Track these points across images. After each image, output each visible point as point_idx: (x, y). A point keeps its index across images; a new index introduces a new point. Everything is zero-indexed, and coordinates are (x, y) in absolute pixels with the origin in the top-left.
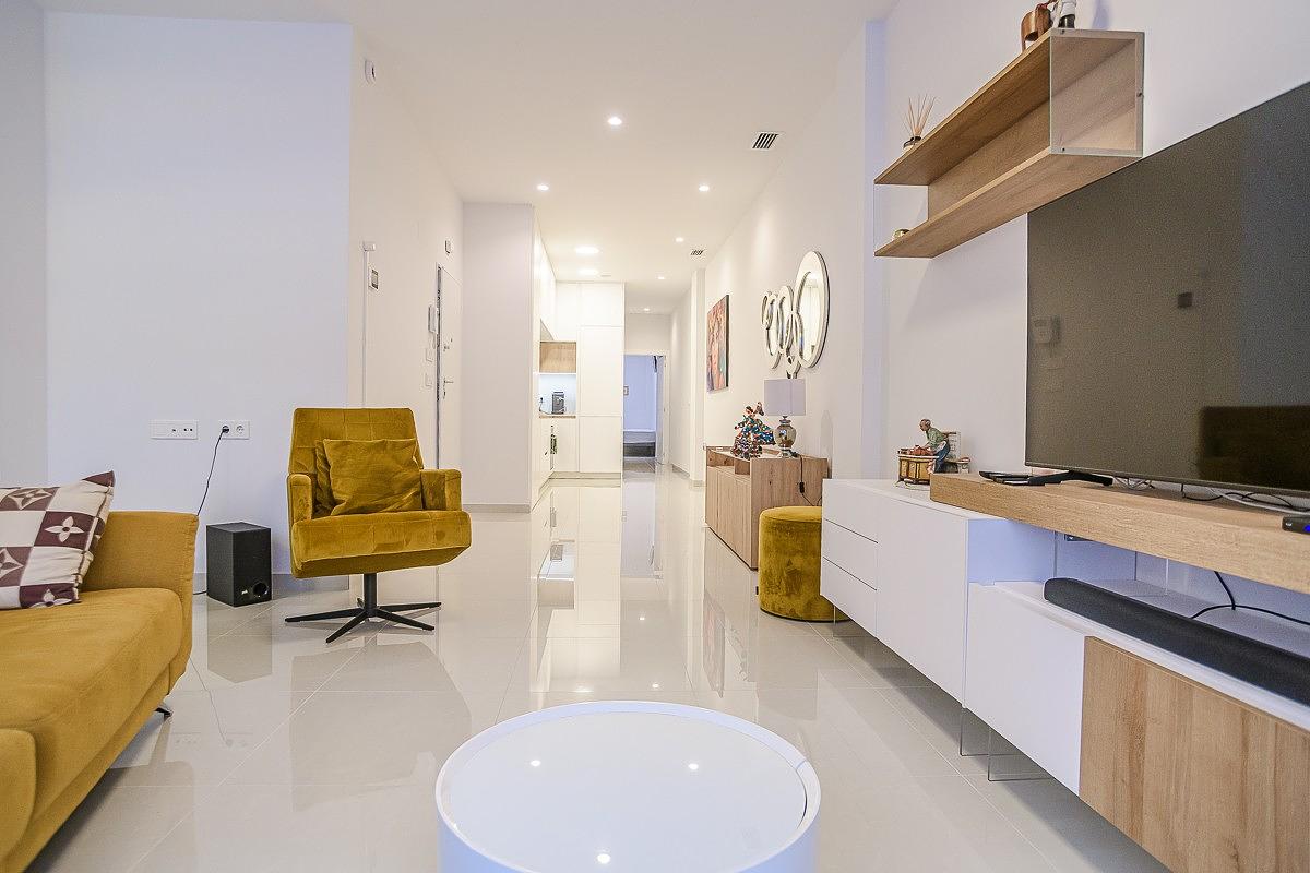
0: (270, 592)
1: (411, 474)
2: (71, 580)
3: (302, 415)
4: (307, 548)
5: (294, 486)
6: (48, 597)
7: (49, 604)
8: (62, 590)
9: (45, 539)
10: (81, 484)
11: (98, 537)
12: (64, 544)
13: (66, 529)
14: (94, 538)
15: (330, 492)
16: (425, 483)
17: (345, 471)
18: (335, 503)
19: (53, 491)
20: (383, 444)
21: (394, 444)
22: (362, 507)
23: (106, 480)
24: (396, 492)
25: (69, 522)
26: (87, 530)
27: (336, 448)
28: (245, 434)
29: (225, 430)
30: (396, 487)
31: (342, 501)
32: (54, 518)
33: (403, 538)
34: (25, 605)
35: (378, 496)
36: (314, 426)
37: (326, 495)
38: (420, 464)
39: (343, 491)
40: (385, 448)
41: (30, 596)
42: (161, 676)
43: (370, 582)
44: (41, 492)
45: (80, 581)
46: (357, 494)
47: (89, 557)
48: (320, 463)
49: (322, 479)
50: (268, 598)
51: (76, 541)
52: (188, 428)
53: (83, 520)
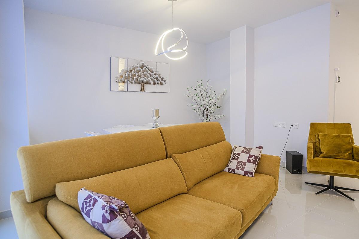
0: (302, 172)
1: (349, 147)
2: (253, 171)
3: (312, 125)
4: (311, 167)
5: (308, 148)
6: (249, 174)
7: (249, 176)
8: (251, 173)
9: (249, 161)
10: (256, 149)
11: (259, 161)
12: (252, 163)
13: (253, 159)
14: (258, 162)
15: (320, 149)
16: (354, 150)
17: (325, 144)
18: (321, 153)
19: (251, 149)
20: (339, 136)
21: (343, 136)
22: (330, 156)
23: (261, 148)
24: (343, 152)
25: (253, 157)
26: (256, 160)
27: (323, 136)
28: (297, 127)
29: (292, 126)
30: (343, 150)
31: (323, 153)
32: (250, 156)
33: (343, 170)
34: (245, 175)
35: (335, 153)
36: (316, 128)
37: (318, 150)
38: (353, 143)
39: (324, 149)
40: (340, 136)
41: (246, 173)
42: (270, 197)
43: (332, 178)
44: (249, 149)
45: (255, 172)
46: (329, 151)
47: (257, 166)
48: (317, 140)
49: (318, 144)
50: (301, 174)
51: (254, 162)
52: (283, 124)
53: (256, 157)
